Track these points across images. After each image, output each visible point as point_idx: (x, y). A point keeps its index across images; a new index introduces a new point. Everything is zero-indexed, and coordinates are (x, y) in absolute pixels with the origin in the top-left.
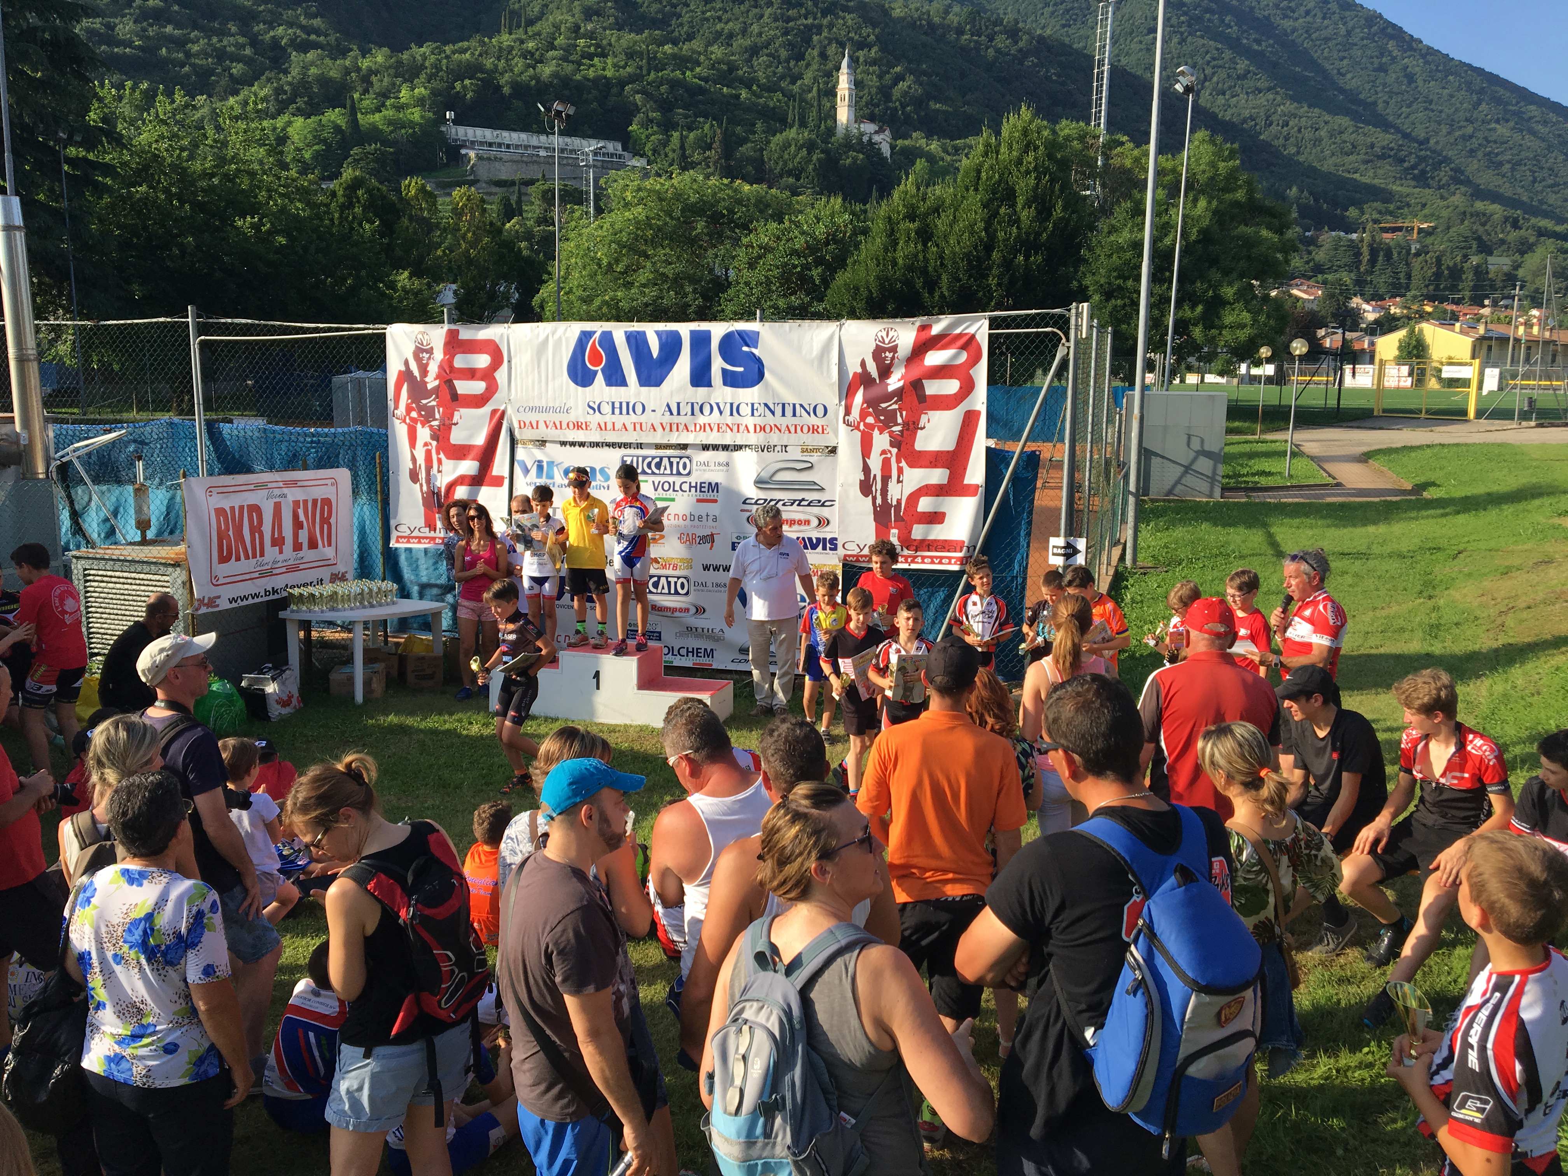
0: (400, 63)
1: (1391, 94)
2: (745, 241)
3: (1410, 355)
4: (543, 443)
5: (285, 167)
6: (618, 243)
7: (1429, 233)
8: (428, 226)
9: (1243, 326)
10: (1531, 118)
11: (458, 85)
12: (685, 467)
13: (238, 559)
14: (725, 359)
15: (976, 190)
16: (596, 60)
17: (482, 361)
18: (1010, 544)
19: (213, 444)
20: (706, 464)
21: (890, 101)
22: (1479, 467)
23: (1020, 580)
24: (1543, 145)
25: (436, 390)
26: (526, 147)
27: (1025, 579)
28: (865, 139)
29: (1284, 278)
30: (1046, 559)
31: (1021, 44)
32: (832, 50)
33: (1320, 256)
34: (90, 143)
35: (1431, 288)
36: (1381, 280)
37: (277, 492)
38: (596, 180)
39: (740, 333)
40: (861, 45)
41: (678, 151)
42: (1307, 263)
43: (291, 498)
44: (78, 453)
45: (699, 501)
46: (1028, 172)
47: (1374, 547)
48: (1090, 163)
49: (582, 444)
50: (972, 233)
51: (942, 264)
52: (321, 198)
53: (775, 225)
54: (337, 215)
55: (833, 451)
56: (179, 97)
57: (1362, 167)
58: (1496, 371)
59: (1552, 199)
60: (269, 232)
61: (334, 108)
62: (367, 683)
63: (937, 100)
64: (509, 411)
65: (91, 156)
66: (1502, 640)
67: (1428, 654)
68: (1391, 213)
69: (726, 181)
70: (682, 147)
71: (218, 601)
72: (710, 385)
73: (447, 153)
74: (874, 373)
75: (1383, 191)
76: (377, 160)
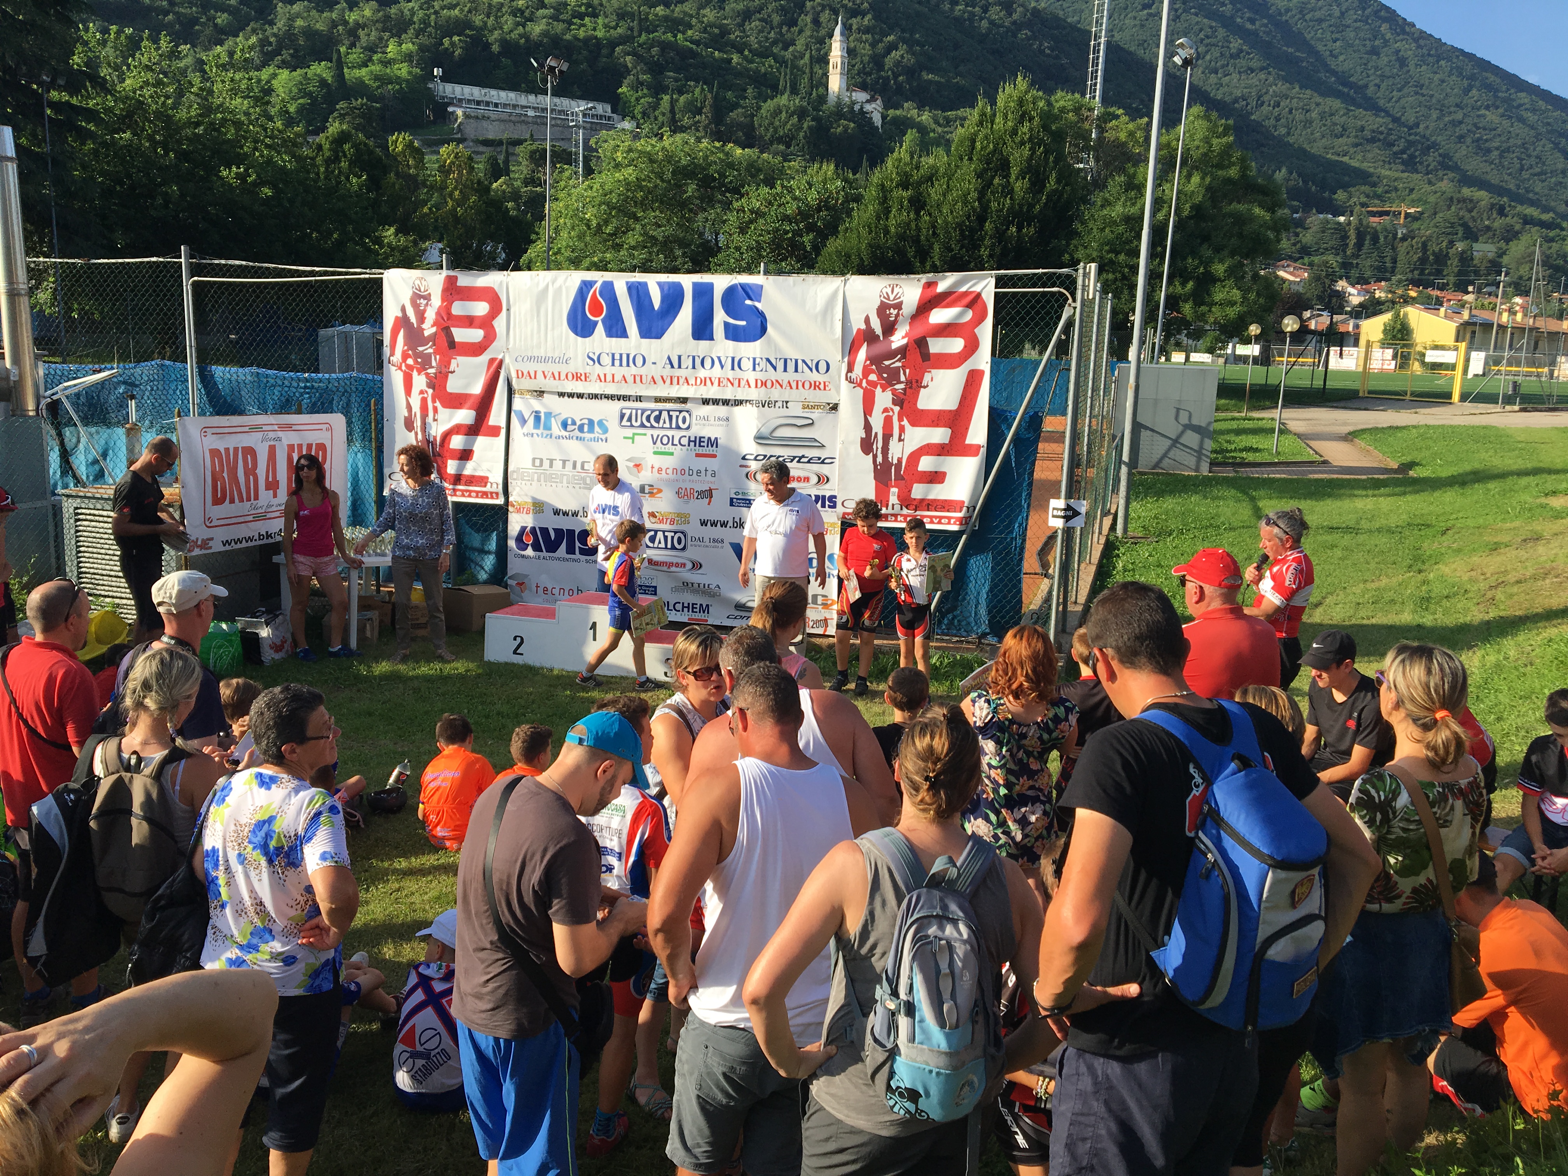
0: (387, 17)
1: (1383, 77)
2: (736, 205)
3: (1394, 337)
4: (541, 393)
5: (270, 119)
6: (608, 204)
7: (1415, 218)
8: (414, 183)
9: (1232, 304)
10: (1520, 105)
11: (446, 41)
12: (684, 421)
13: (232, 501)
14: (728, 313)
15: (970, 159)
16: (587, 19)
17: (481, 308)
18: (1009, 505)
19: (205, 387)
20: (706, 418)
21: (883, 70)
22: (1465, 448)
23: (1019, 541)
24: (1532, 132)
25: (433, 338)
26: (515, 106)
27: (1024, 540)
28: (857, 108)
29: (1273, 257)
30: (1046, 521)
31: (1015, 16)
32: (825, 16)
33: (1307, 238)
34: (74, 88)
35: (1416, 272)
36: (1367, 263)
37: (271, 435)
38: (586, 142)
39: (744, 287)
40: (854, 12)
41: (668, 115)
42: (1294, 244)
43: (286, 442)
44: (67, 392)
45: (698, 455)
46: (1022, 143)
47: (1363, 522)
48: (1086, 137)
49: (580, 396)
50: (965, 203)
51: (934, 233)
52: (306, 151)
53: (767, 190)
54: (322, 169)
55: (835, 408)
56: (165, 43)
57: (1352, 150)
58: (1482, 355)
59: (1539, 187)
60: (254, 184)
61: (320, 61)
62: (361, 630)
63: (930, 71)
64: (507, 361)
65: (74, 101)
66: (1492, 614)
67: (1419, 626)
68: (1379, 197)
69: (717, 144)
70: (672, 111)
71: (211, 543)
72: (711, 338)
73: (433, 110)
74: (878, 330)
75: (1371, 175)
76: (363, 116)
